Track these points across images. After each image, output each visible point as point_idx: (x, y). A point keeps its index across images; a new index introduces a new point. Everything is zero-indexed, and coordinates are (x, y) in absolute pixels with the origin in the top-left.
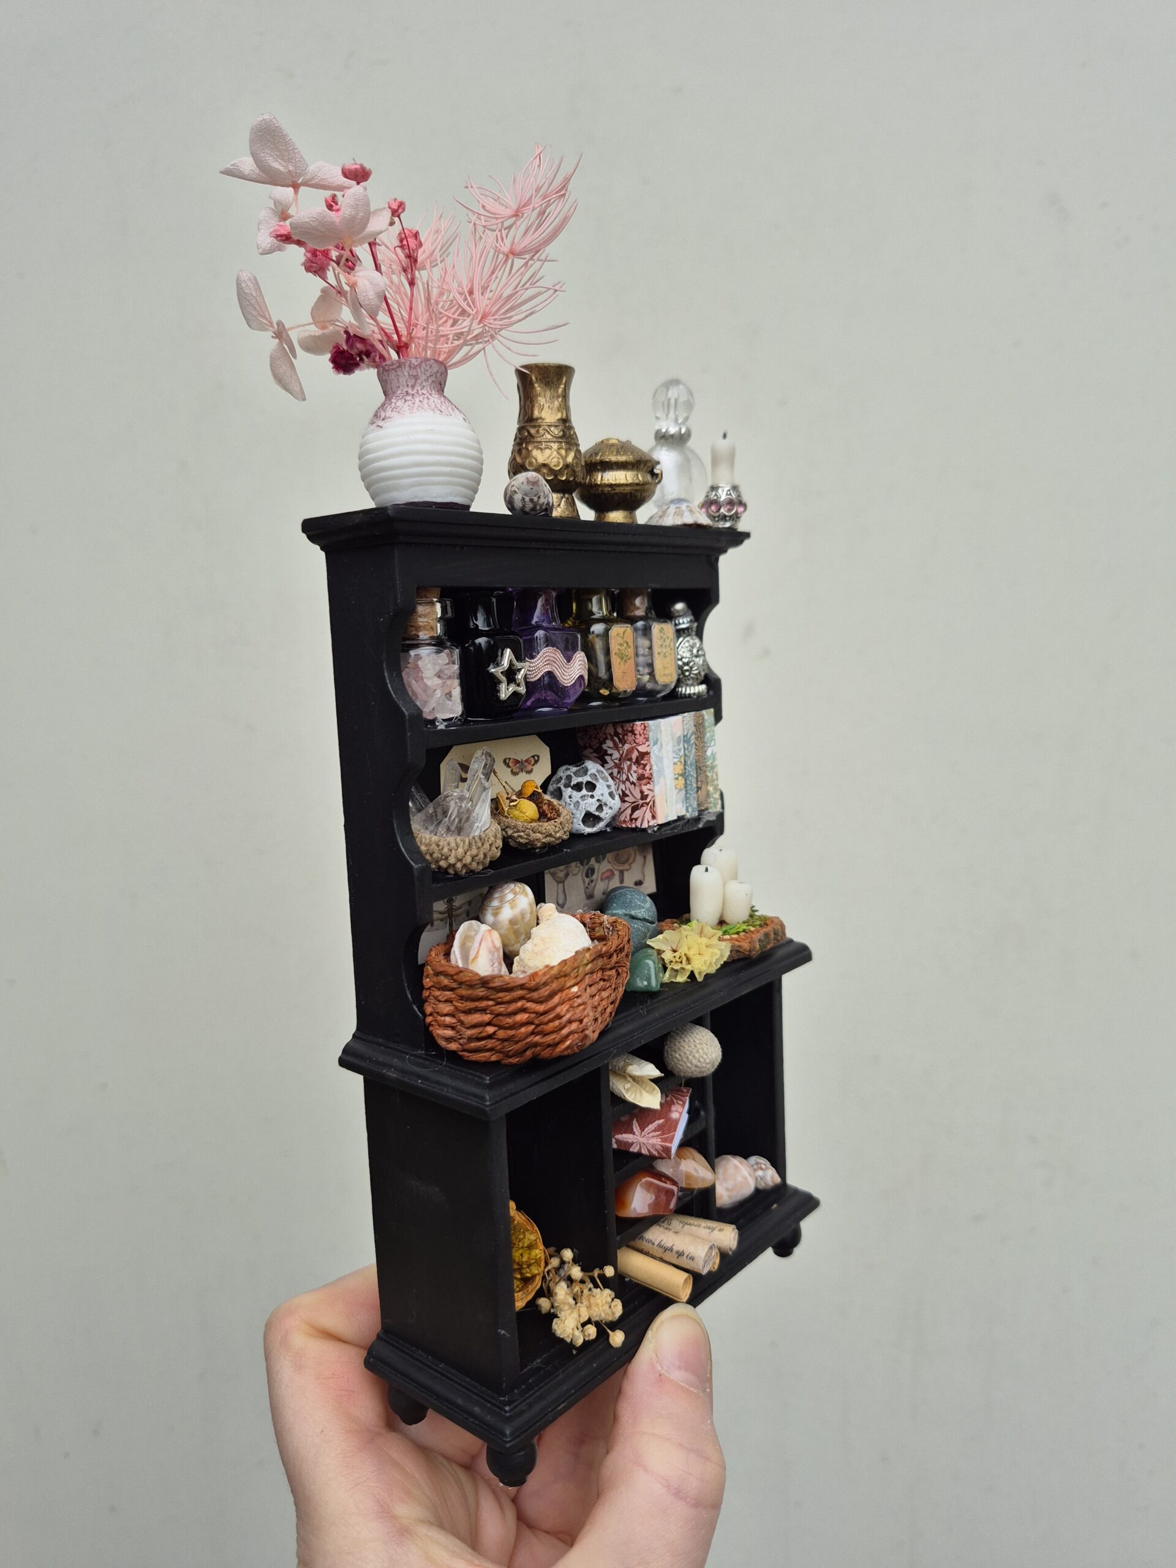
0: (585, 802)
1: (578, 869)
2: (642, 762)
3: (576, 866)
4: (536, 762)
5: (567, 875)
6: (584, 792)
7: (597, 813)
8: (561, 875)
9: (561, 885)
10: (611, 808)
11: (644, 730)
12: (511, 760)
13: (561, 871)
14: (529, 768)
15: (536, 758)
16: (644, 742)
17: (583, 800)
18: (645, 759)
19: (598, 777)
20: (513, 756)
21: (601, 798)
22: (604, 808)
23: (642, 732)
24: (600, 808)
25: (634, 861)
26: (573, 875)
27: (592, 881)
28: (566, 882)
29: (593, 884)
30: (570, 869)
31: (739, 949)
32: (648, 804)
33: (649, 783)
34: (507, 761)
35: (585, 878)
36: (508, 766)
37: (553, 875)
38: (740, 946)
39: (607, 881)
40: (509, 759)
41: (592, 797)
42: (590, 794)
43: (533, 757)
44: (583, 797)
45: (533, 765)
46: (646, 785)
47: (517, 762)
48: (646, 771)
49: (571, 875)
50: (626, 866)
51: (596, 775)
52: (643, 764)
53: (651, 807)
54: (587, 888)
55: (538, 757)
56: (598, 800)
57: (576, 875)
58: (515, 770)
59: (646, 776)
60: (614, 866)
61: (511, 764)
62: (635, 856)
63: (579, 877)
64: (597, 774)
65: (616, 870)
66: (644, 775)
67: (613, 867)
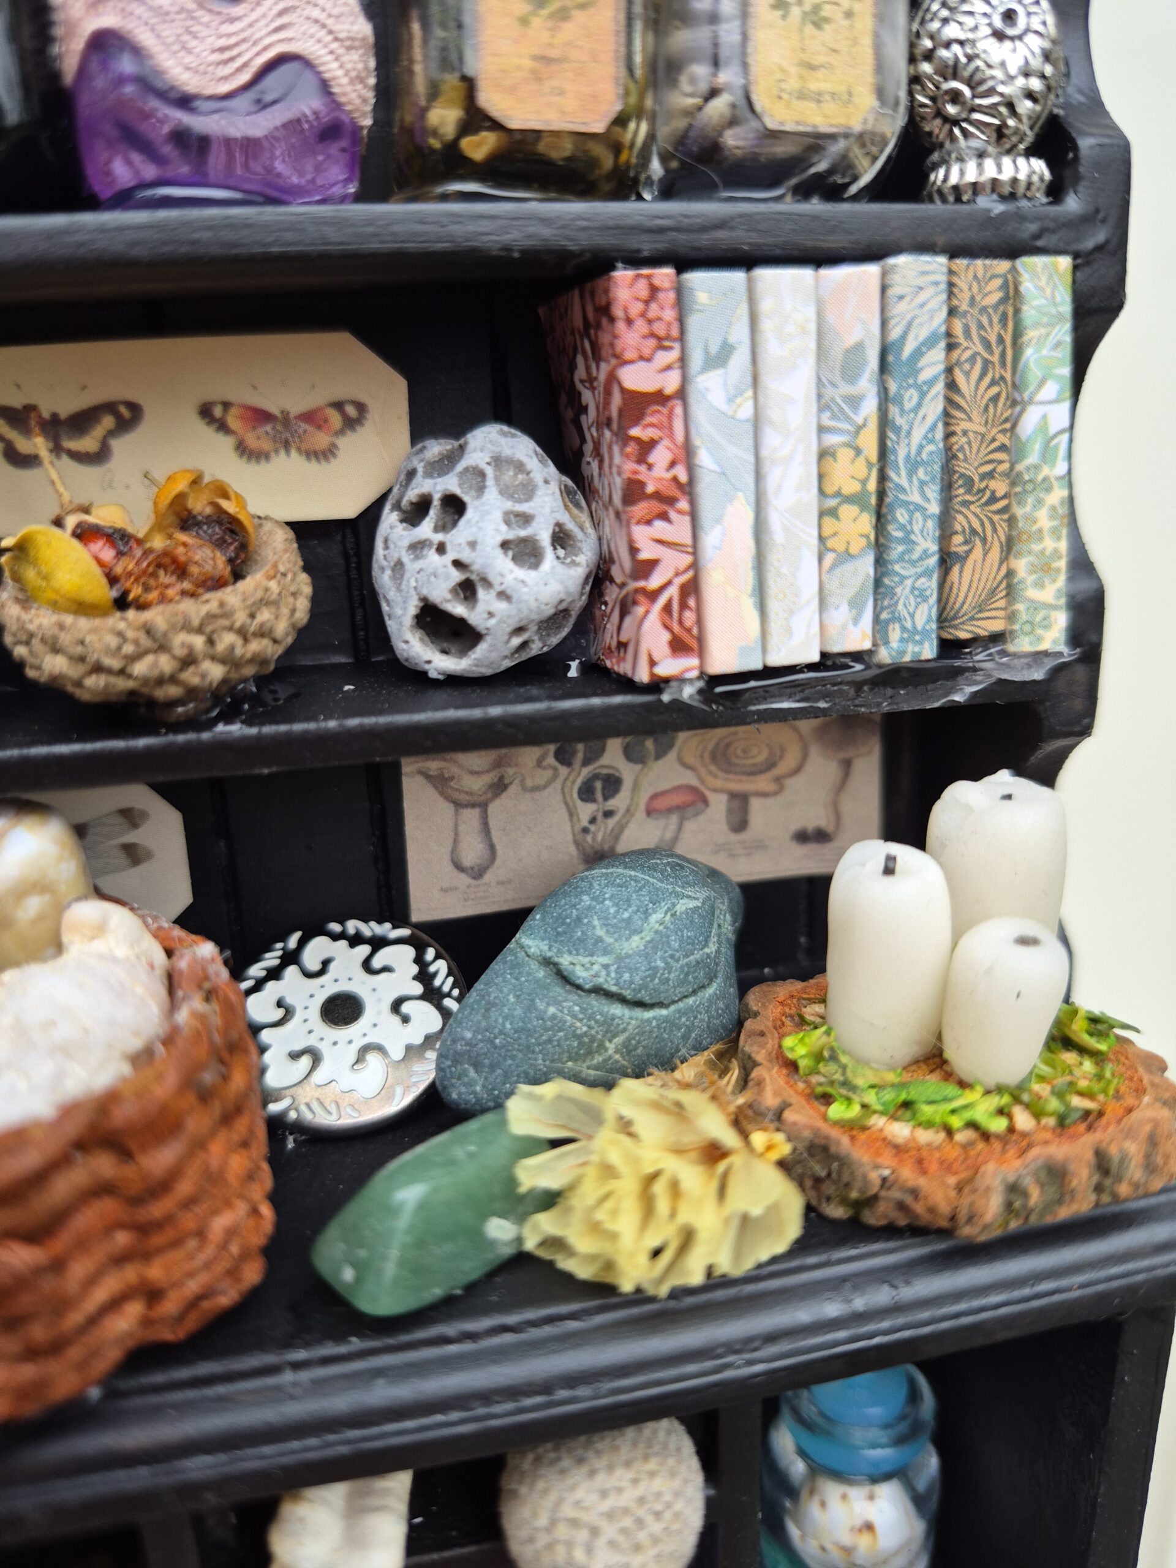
0: (420, 564)
1: (549, 773)
2: (635, 432)
3: (539, 763)
4: (351, 424)
5: (500, 787)
6: (426, 529)
7: (459, 609)
8: (477, 784)
9: (471, 816)
10: (503, 595)
11: (647, 302)
12: (233, 411)
13: (474, 773)
14: (321, 440)
15: (351, 411)
16: (646, 352)
17: (417, 558)
18: (649, 419)
19: (490, 482)
20: (244, 395)
21: (465, 556)
22: (481, 593)
23: (636, 308)
24: (467, 590)
25: (798, 770)
26: (525, 789)
27: (608, 814)
28: (494, 808)
29: (611, 822)
30: (511, 771)
31: (909, 1200)
32: (653, 595)
33: (664, 517)
34: (218, 411)
35: (579, 803)
36: (222, 427)
37: (440, 783)
38: (915, 1193)
39: (674, 819)
40: (226, 405)
41: (441, 549)
42: (439, 537)
43: (338, 406)
44: (418, 547)
45: (341, 432)
46: (649, 522)
47: (260, 416)
48: (650, 467)
49: (513, 789)
50: (763, 783)
51: (482, 474)
52: (638, 440)
53: (667, 608)
54: (585, 830)
55: (361, 407)
56: (458, 564)
57: (535, 789)
58: (252, 440)
59: (650, 489)
60: (710, 780)
61: (233, 422)
62: (805, 756)
63: (552, 797)
64: (490, 471)
65: (715, 790)
66: (642, 484)
67: (702, 782)
